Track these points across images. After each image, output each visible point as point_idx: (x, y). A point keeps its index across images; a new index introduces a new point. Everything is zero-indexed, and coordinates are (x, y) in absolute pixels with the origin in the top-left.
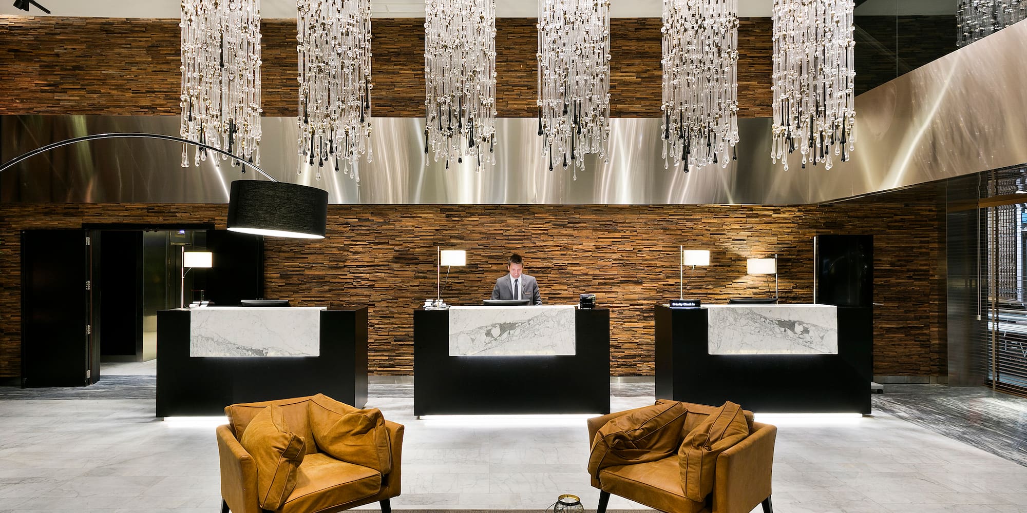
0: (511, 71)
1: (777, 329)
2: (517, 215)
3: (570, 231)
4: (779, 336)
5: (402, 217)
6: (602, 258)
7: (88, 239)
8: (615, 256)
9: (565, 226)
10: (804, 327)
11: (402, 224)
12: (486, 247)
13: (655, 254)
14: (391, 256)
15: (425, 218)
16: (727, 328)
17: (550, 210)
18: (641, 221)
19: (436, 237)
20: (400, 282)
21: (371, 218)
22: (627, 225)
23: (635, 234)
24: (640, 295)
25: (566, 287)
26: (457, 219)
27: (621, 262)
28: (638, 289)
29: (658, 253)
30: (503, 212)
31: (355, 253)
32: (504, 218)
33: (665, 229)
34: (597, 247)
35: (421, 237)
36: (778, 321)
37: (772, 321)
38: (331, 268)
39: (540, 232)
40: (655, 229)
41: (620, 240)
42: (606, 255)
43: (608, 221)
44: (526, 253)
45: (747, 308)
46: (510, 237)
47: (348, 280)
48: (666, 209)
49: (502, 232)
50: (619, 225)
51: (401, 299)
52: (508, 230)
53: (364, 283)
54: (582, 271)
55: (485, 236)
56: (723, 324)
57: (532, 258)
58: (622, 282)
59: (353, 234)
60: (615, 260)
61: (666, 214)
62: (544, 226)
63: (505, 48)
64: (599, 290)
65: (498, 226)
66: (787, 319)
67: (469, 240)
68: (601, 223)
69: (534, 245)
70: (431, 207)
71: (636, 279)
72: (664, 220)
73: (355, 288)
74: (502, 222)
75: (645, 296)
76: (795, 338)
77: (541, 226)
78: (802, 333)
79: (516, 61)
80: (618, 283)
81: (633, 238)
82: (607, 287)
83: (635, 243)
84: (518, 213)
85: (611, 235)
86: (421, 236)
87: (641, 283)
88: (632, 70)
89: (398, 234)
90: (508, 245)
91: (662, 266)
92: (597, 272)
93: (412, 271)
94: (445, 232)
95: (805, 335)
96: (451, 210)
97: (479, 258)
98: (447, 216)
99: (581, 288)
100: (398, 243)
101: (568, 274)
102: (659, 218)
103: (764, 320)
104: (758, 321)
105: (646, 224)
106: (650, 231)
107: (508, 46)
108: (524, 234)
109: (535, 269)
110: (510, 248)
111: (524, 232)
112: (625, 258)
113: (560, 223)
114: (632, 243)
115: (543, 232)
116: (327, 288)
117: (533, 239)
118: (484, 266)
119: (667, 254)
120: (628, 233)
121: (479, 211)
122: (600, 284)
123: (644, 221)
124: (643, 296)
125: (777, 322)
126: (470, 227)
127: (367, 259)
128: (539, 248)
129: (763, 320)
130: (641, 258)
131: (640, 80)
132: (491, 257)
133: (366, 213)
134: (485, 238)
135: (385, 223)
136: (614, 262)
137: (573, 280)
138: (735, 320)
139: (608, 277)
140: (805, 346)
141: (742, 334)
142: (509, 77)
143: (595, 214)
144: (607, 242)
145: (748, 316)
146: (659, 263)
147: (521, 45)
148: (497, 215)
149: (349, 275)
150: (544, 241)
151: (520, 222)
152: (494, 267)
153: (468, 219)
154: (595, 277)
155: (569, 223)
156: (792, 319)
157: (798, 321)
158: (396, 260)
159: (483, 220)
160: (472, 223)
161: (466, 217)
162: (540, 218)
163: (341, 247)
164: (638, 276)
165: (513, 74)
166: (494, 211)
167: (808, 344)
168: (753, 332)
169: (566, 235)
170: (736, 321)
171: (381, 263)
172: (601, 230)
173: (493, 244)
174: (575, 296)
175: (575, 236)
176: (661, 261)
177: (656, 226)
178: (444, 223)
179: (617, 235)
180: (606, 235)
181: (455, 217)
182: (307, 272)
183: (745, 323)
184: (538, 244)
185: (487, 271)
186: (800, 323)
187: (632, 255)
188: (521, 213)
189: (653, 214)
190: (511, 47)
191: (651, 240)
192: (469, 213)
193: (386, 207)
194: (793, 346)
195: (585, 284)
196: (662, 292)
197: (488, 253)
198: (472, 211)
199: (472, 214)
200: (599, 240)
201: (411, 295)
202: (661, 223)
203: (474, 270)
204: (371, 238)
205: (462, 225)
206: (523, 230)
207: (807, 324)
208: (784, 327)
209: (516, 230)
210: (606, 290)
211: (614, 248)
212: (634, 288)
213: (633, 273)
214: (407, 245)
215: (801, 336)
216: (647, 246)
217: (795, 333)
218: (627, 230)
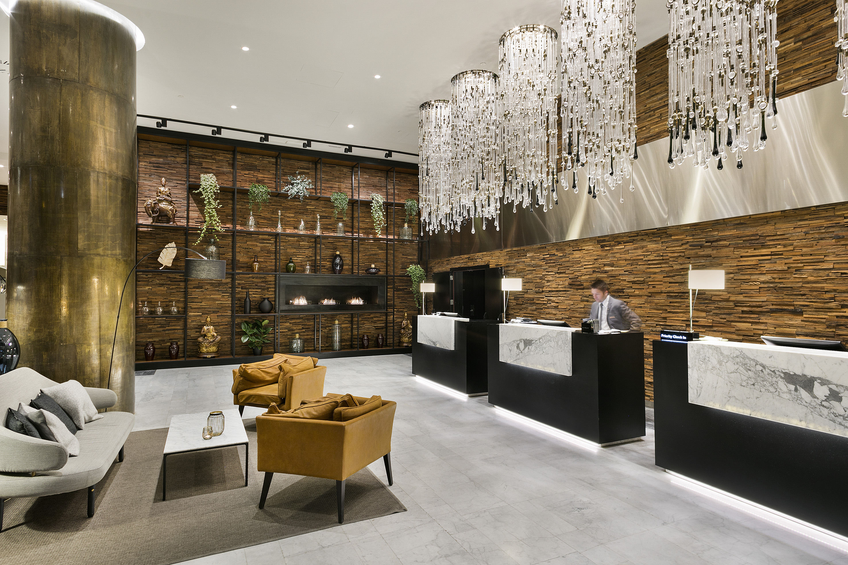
0: (653, 96)
1: (782, 385)
2: (655, 239)
3: (708, 251)
4: (785, 396)
5: (573, 251)
6: (746, 281)
7: (451, 277)
8: (763, 278)
9: (702, 246)
10: (830, 389)
11: (573, 256)
12: (630, 272)
13: (822, 273)
14: (567, 283)
15: (587, 250)
16: (708, 372)
17: (686, 231)
18: (800, 230)
19: (594, 266)
20: (572, 305)
21: (556, 253)
22: (778, 237)
23: (791, 248)
24: (799, 330)
25: (704, 314)
26: (608, 248)
27: (771, 285)
28: (797, 320)
29: (827, 272)
30: (644, 237)
31: (548, 281)
32: (644, 244)
33: (838, 238)
34: (740, 267)
35: (585, 267)
36: (785, 373)
37: (774, 371)
38: (537, 293)
39: (676, 255)
40: (822, 239)
41: (769, 257)
42: (752, 277)
43: (752, 235)
44: (664, 277)
45: (736, 349)
46: (649, 262)
47: (545, 302)
48: (840, 210)
49: (642, 257)
50: (768, 238)
51: (573, 319)
52: (649, 255)
53: (553, 304)
54: (722, 297)
55: (629, 262)
56: (703, 365)
57: (670, 283)
58: (772, 311)
59: (547, 267)
60: (763, 282)
61: (839, 216)
62: (681, 248)
63: (648, 76)
64: (743, 320)
65: (640, 252)
66: (799, 372)
67: (618, 267)
68: (745, 238)
69: (671, 269)
70: (591, 239)
71: (792, 308)
72: (837, 225)
73: (548, 308)
74: (643, 247)
75: (807, 331)
76: (814, 404)
77: (678, 248)
78: (828, 399)
79: (658, 84)
80: (768, 312)
81: (788, 254)
82: (752, 316)
83: (791, 261)
84: (656, 237)
85: (757, 252)
86: (585, 265)
87: (801, 313)
88: (787, 37)
89: (572, 265)
90: (649, 270)
91: (835, 291)
92: (741, 298)
93: (580, 295)
94: (600, 261)
95: (834, 403)
96: (604, 241)
97: (625, 283)
98: (602, 247)
99: (721, 316)
100: (571, 272)
101: (706, 299)
102: (826, 223)
103: (761, 368)
104: (752, 369)
105: (806, 233)
106: (815, 243)
107: (651, 73)
108: (661, 258)
109: (672, 294)
110: (651, 273)
111: (662, 256)
112: (777, 280)
113: (698, 243)
114: (786, 261)
115: (679, 254)
116: (534, 307)
117: (671, 263)
118: (628, 291)
119: (842, 273)
120: (780, 248)
121: (625, 239)
122: (743, 312)
123: (804, 230)
124: (804, 330)
125: (782, 375)
126: (618, 255)
127: (554, 286)
128: (677, 272)
129: (759, 368)
130: (800, 280)
131: (800, 43)
132: (634, 282)
133: (553, 250)
134: (629, 264)
135: (564, 256)
136: (762, 285)
137: (712, 306)
138: (720, 363)
139: (754, 304)
140: (834, 421)
141: (729, 384)
142: (652, 102)
143: (736, 228)
144: (752, 261)
145: (738, 360)
146: (827, 286)
147: (662, 66)
148: (639, 241)
149: (545, 299)
150: (681, 264)
151: (659, 246)
152: (637, 292)
153: (616, 247)
154: (737, 304)
155: (706, 242)
156: (810, 372)
157: (820, 379)
158: (570, 286)
159: (628, 247)
160: (619, 251)
161: (615, 246)
162: (677, 240)
163: (541, 277)
164: (795, 303)
165: (655, 98)
166: (635, 238)
167: (840, 419)
168: (744, 384)
169: (703, 256)
170: (721, 365)
171: (561, 289)
172: (743, 248)
173: (636, 269)
174: (714, 324)
175: (713, 256)
176: (833, 283)
177: (823, 236)
178: (599, 253)
179: (764, 251)
180: (751, 252)
181: (607, 247)
182: (526, 296)
183: (733, 370)
184: (675, 267)
185: (631, 296)
186: (824, 382)
187: (788, 276)
188: (659, 237)
189: (817, 219)
190: (653, 72)
191: (815, 255)
192: (617, 242)
193: (564, 244)
194: (810, 417)
195: (726, 311)
196: (834, 327)
197: (632, 278)
198: (619, 240)
199: (619, 243)
200: (742, 259)
201: (579, 316)
202: (831, 230)
203: (621, 294)
204: (556, 269)
205: (612, 253)
206: (661, 254)
207: (837, 386)
208: (794, 383)
209: (655, 255)
210: (751, 320)
211: (762, 269)
212: (791, 319)
213: (787, 299)
214: (575, 273)
215: (824, 403)
216: (809, 263)
217: (814, 397)
218: (779, 244)
